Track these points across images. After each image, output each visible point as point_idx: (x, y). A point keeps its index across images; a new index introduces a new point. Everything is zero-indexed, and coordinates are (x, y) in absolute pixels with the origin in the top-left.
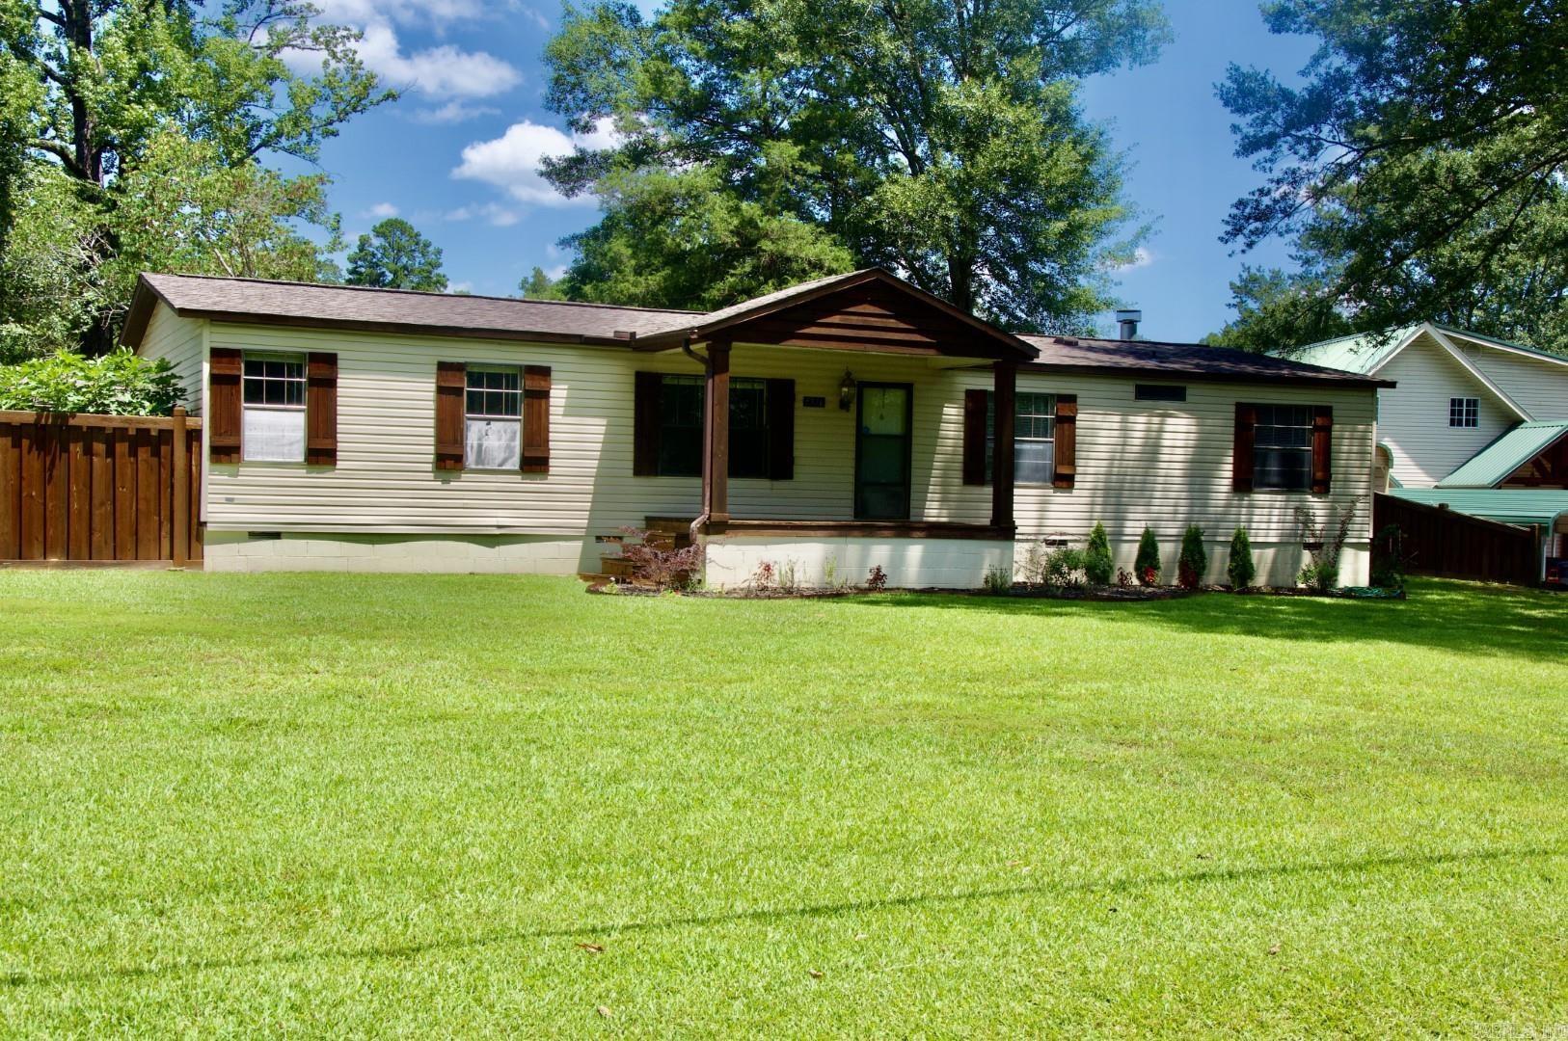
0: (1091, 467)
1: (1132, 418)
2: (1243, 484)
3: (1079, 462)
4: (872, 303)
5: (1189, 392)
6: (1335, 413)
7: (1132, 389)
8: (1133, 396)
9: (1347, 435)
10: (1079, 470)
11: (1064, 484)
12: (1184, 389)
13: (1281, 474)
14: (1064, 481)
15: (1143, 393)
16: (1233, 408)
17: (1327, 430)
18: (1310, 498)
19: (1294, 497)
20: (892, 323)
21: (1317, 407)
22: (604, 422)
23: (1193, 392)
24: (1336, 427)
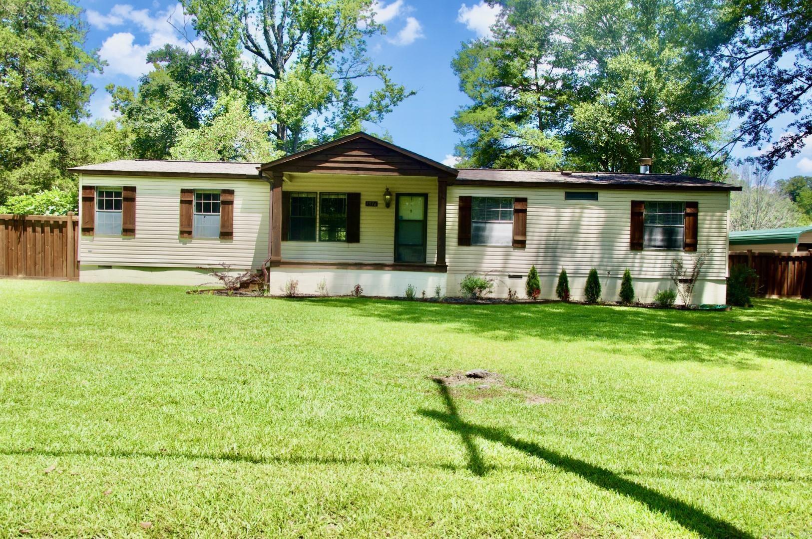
0: (536, 235)
1: (562, 210)
2: (636, 245)
3: (528, 234)
4: (359, 150)
5: (600, 195)
6: (700, 206)
7: (563, 194)
8: (564, 198)
9: (708, 218)
10: (528, 238)
11: (520, 245)
12: (597, 193)
13: (662, 240)
14: (519, 244)
15: (569, 196)
16: (630, 204)
17: (695, 216)
18: (683, 254)
19: (671, 253)
20: (372, 160)
21: (687, 202)
22: (261, 215)
23: (603, 195)
24: (700, 214)
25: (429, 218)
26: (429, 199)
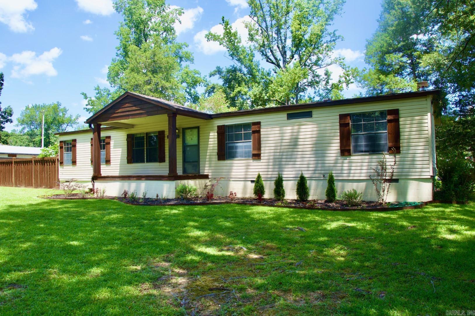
0: (267, 150)
1: (285, 128)
2: (345, 151)
3: (262, 149)
4: (128, 103)
5: (314, 113)
6: (400, 112)
7: (286, 115)
8: (286, 118)
9: (408, 122)
10: (262, 152)
11: (257, 158)
12: (311, 112)
13: (366, 146)
14: (257, 156)
15: (290, 117)
16: (338, 117)
17: (396, 121)
18: (387, 156)
19: (375, 157)
20: (134, 108)
21: (388, 110)
22: (121, 149)
23: (316, 113)
24: (401, 119)
25: (201, 143)
26: (200, 130)
